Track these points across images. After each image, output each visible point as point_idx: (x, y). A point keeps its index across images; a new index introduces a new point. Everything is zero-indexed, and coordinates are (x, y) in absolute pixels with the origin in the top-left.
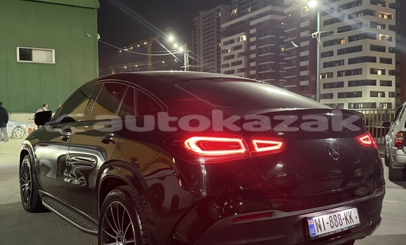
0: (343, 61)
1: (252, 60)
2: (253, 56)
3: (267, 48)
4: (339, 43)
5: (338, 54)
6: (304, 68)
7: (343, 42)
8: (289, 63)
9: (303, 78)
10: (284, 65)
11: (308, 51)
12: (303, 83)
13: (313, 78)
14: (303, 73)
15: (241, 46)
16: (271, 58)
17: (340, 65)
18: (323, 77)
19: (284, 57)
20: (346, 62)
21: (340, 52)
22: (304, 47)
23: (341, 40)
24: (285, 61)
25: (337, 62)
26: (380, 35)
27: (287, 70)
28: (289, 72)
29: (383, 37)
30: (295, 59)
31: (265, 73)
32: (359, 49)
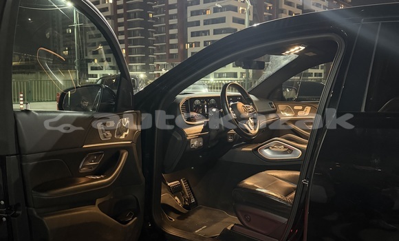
0: (209, 31)
1: (121, 25)
2: (121, 20)
3: (135, 13)
4: (205, 13)
5: (204, 24)
6: (173, 37)
7: (208, 12)
8: (158, 30)
9: (172, 46)
10: (152, 32)
11: (177, 20)
12: (172, 51)
13: (182, 47)
14: (172, 41)
15: (107, 8)
16: (141, 24)
17: (206, 35)
18: (191, 46)
19: (153, 24)
20: (212, 32)
21: (206, 22)
22: (172, 15)
23: (206, 10)
24: (154, 28)
25: (204, 32)
26: (241, 8)
27: (156, 37)
28: (158, 40)
29: (243, 10)
30: (164, 26)
31: (134, 39)
32: (223, 20)
